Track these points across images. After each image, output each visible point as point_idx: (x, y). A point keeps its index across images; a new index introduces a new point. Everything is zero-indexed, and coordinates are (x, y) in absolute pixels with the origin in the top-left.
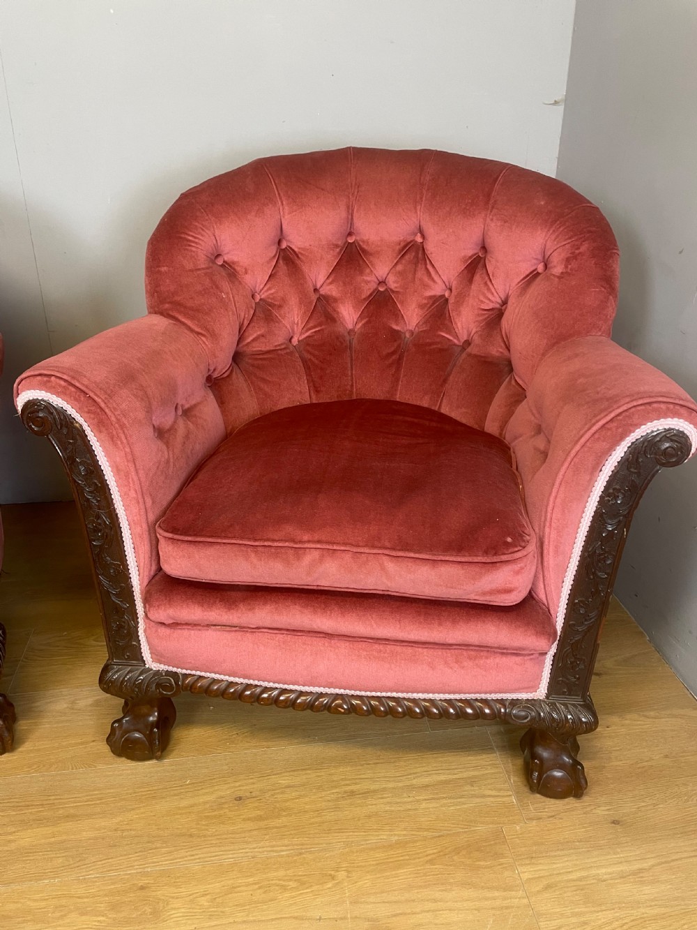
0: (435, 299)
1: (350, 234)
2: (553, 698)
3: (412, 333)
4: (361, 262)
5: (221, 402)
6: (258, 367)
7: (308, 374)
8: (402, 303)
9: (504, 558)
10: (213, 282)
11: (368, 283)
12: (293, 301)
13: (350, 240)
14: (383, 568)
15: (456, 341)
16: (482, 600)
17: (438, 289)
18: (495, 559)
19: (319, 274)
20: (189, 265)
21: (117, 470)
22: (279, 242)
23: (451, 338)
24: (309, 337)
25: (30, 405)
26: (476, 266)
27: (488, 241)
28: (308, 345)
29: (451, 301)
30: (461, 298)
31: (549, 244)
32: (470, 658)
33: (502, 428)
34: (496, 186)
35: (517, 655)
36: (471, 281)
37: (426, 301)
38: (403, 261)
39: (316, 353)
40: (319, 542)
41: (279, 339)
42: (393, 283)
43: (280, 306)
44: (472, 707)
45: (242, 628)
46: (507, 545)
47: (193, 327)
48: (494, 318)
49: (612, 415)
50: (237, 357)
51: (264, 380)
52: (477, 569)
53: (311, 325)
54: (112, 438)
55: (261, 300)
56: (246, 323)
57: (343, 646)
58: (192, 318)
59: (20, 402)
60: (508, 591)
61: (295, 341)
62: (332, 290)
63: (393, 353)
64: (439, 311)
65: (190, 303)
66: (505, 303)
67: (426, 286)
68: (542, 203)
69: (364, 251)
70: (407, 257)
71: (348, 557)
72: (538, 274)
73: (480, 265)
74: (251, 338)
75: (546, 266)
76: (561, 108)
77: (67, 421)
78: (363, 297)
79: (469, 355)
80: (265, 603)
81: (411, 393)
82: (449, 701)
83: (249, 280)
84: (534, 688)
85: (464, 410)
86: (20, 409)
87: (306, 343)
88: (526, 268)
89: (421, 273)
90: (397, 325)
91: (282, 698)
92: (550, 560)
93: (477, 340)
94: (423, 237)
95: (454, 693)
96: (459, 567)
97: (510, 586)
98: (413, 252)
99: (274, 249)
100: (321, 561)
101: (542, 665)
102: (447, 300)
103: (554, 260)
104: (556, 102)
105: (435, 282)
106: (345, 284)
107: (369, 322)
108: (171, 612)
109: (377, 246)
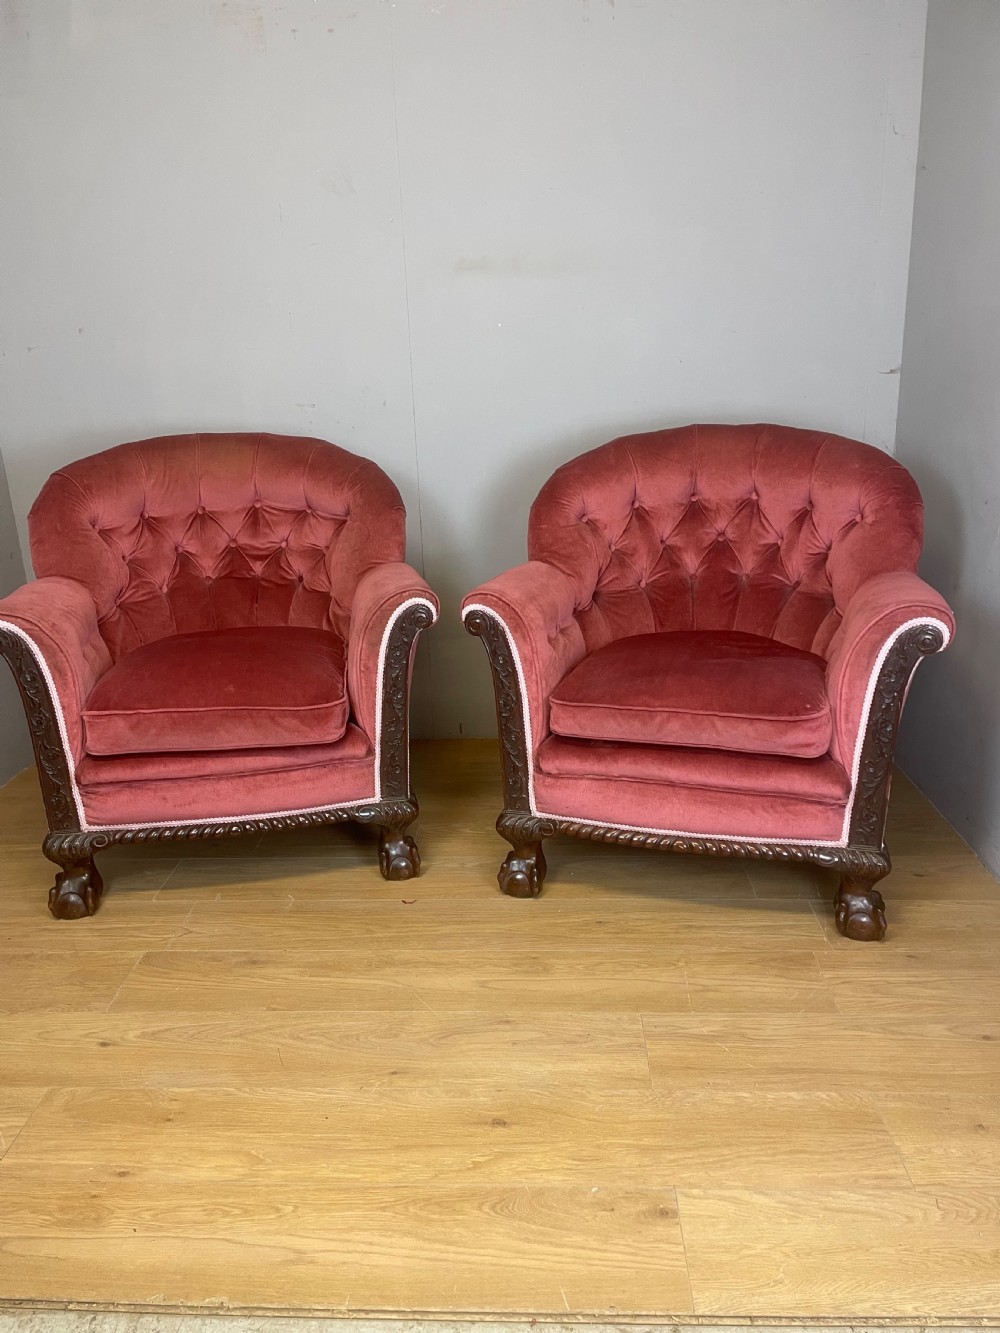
0: (768, 547)
1: (693, 495)
2: (854, 845)
3: (748, 576)
4: (703, 517)
5: (584, 629)
6: (612, 603)
7: (654, 611)
8: (739, 550)
9: (804, 717)
10: (580, 535)
11: (708, 534)
12: (643, 550)
13: (694, 499)
14: (714, 726)
15: (787, 582)
16: (788, 752)
17: (771, 539)
18: (797, 718)
19: (665, 529)
20: (562, 523)
21: (524, 659)
22: (633, 502)
23: (780, 578)
24: (655, 580)
25: (472, 614)
26: (803, 517)
27: (813, 498)
28: (654, 586)
29: (783, 548)
30: (791, 545)
31: (862, 498)
32: (782, 805)
33: (824, 651)
34: (819, 455)
35: (820, 803)
36: (799, 530)
37: (760, 549)
38: (740, 516)
39: (662, 593)
40: (667, 707)
41: (630, 582)
42: (730, 535)
43: (632, 555)
44: (786, 851)
45: (610, 778)
46: (806, 709)
47: (565, 570)
48: (820, 561)
49: (882, 615)
50: (596, 595)
51: (617, 614)
52: (783, 726)
53: (658, 570)
54: (524, 637)
55: (616, 549)
56: (604, 568)
57: (686, 792)
58: (564, 563)
59: (465, 613)
60: (808, 745)
61: (643, 584)
62: (676, 541)
63: (731, 593)
64: (772, 557)
65: (563, 552)
66: (829, 548)
67: (759, 535)
68: (857, 466)
69: (706, 508)
70: (743, 512)
71: (688, 717)
72: (857, 523)
73: (808, 517)
74: (606, 582)
75: (862, 516)
76: (898, 376)
77: (495, 625)
78: (705, 545)
79: (799, 593)
80: (626, 757)
81: (747, 624)
82: (768, 846)
83: (607, 533)
84: (837, 837)
85: (794, 638)
86: (464, 616)
87: (652, 585)
88: (845, 518)
89: (755, 525)
90: (734, 569)
91: (635, 839)
92: (843, 725)
93: (805, 580)
95: (773, 837)
96: (770, 724)
97: (810, 741)
98: (749, 508)
99: (628, 509)
100: (668, 720)
101: (842, 816)
102: (779, 547)
103: (867, 511)
104: (892, 371)
105: (768, 532)
106: (688, 536)
107: (709, 567)
108: (557, 763)
109: (717, 504)
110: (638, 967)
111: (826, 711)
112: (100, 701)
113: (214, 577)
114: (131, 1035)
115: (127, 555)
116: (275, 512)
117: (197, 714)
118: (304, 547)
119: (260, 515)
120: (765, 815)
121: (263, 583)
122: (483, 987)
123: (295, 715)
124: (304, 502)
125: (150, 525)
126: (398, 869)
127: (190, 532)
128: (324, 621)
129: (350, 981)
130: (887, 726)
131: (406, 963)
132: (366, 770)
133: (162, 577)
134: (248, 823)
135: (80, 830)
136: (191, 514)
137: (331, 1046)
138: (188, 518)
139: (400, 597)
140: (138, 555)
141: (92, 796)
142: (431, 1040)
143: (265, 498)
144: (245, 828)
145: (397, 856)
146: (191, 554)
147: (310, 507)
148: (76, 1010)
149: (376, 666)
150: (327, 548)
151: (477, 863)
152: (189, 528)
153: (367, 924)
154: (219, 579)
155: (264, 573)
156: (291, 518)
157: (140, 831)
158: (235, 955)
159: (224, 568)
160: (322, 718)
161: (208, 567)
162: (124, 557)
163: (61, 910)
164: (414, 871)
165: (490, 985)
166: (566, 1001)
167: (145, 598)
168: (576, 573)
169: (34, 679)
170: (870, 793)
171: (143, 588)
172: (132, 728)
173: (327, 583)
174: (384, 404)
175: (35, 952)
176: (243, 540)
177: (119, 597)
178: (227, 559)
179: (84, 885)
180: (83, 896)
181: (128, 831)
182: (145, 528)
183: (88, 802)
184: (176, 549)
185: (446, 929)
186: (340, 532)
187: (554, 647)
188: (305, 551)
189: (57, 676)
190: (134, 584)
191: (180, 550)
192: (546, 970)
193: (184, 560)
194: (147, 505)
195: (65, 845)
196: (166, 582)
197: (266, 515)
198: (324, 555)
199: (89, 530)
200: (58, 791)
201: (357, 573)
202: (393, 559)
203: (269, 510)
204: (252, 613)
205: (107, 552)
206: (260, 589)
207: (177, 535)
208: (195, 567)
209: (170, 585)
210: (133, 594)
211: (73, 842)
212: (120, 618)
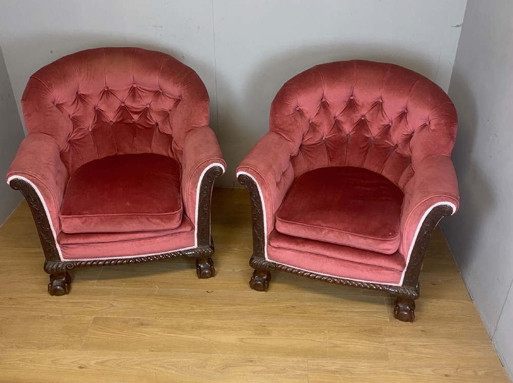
0: (385, 126)
1: (352, 96)
2: (404, 286)
3: (374, 137)
4: (355, 108)
5: (294, 166)
6: (309, 151)
7: (328, 153)
8: (371, 126)
9: (388, 239)
10: (295, 119)
11: (357, 117)
12: (325, 123)
13: (352, 98)
14: (348, 238)
15: (392, 145)
16: (380, 251)
17: (387, 122)
18: (385, 239)
19: (337, 112)
21: (265, 198)
22: (322, 99)
23: (390, 143)
24: (330, 137)
25: (241, 176)
26: (403, 115)
27: (408, 107)
28: (329, 141)
29: (392, 128)
30: (396, 127)
31: (430, 116)
32: (375, 270)
33: (404, 186)
34: (413, 88)
35: (391, 270)
36: (400, 122)
37: (380, 127)
38: (373, 110)
39: (333, 145)
40: (328, 227)
41: (318, 139)
42: (368, 117)
43: (319, 126)
44: (375, 286)
45: (301, 252)
46: (389, 235)
47: (286, 138)
48: (409, 137)
49: (428, 198)
50: (301, 147)
51: (310, 157)
52: (379, 241)
53: (332, 132)
54: (265, 189)
55: (312, 122)
57: (333, 261)
58: (286, 135)
59: (238, 174)
60: (389, 250)
61: (324, 139)
62: (341, 118)
63: (364, 147)
64: (386, 131)
65: (286, 129)
66: (413, 133)
67: (381, 120)
68: (430, 100)
69: (356, 103)
70: (375, 108)
71: (337, 233)
72: (426, 125)
73: (405, 116)
74: (306, 139)
75: (429, 124)
76: (460, 29)
77: (252, 182)
78: (355, 122)
79: (396, 152)
80: (309, 245)
81: (371, 165)
82: (367, 283)
83: (308, 116)
84: (398, 282)
85: (392, 175)
86: (237, 177)
88: (421, 123)
89: (380, 115)
90: (368, 134)
91: (311, 276)
92: (405, 241)
93: (400, 146)
94: (382, 100)
95: (370, 281)
96: (372, 240)
97: (390, 248)
98: (378, 106)
99: (320, 103)
100: (328, 233)
101: (401, 275)
102: (390, 126)
103: (432, 123)
104: (458, 26)
105: (385, 119)
106: (347, 117)
107: (356, 133)
108: (278, 244)
109: (362, 103)
110: (308, 333)
111: (398, 236)
112: (67, 210)
113: (114, 121)
114: (92, 363)
115: (71, 114)
116: (144, 91)
117: (113, 217)
118: (158, 109)
119: (136, 92)
120: (367, 273)
121: (138, 126)
122: (241, 341)
123: (158, 217)
124: (158, 87)
125: (80, 98)
126: (205, 274)
127: (101, 101)
128: (169, 151)
129: (185, 336)
130: (424, 243)
131: (208, 327)
132: (190, 236)
133: (89, 123)
134: (137, 258)
135: (60, 261)
136: (102, 91)
137: (177, 371)
138: (101, 93)
139: (208, 162)
140: (76, 114)
141: (65, 248)
142: (219, 370)
143: (139, 83)
144: (136, 261)
145: (204, 269)
146: (102, 110)
147: (161, 89)
148: (67, 349)
150: (170, 111)
151: (239, 270)
152: (101, 98)
153: (191, 304)
154: (116, 123)
155: (138, 120)
156: (152, 94)
157: (88, 262)
158: (133, 320)
159: (119, 117)
160: (170, 219)
161: (111, 116)
162: (69, 116)
163: (53, 292)
164: (212, 274)
165: (244, 341)
166: (277, 351)
167: (79, 138)
168: (292, 139)
169: (35, 200)
170: (414, 267)
171: (80, 132)
172: (83, 223)
173: (170, 129)
174: (199, 28)
175: (45, 315)
176: (129, 103)
177: (69, 136)
178: (119, 114)
179: (64, 283)
180: (64, 287)
181: (83, 262)
182: (79, 100)
183: (64, 250)
185: (226, 309)
186: (177, 105)
187: (279, 188)
188: (159, 112)
189: (46, 198)
190: (75, 130)
191: (97, 108)
192: (269, 333)
193: (99, 113)
194: (79, 88)
195: (55, 266)
196: (90, 126)
198: (168, 115)
199: (52, 107)
200: (49, 246)
201: (185, 131)
202: (203, 125)
203: (141, 89)
204: (133, 142)
205: (61, 116)
206: (137, 129)
207: (95, 102)
208: (104, 117)
209: (93, 127)
210: (75, 135)
211: (57, 266)
212: (70, 149)
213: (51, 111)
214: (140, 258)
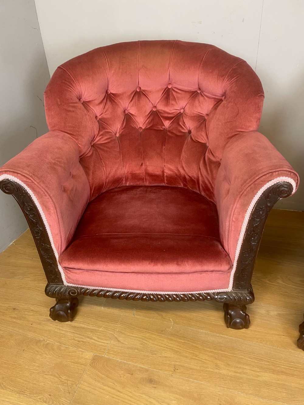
113: (143, 128)
115: (98, 115)
116: (179, 91)
118: (194, 113)
119: (170, 93)
121: (169, 133)
124: (197, 87)
125: (110, 98)
126: (236, 323)
127: (132, 102)
132: (225, 276)
133: (117, 128)
134: (152, 295)
135: (63, 285)
136: (133, 92)
139: (272, 175)
140: (104, 116)
141: (68, 272)
143: (175, 83)
144: (150, 298)
145: (236, 317)
146: (132, 114)
147: (200, 89)
149: (243, 217)
150: (207, 115)
154: (146, 129)
155: (169, 127)
156: (188, 96)
157: (94, 290)
159: (149, 123)
161: (141, 122)
162: (96, 116)
163: (56, 316)
164: (246, 323)
167: (107, 141)
171: (106, 136)
176: (161, 107)
177: (93, 140)
178: (151, 118)
179: (67, 308)
180: (67, 313)
181: (88, 289)
182: (108, 100)
183: (66, 273)
184: (124, 111)
186: (218, 106)
188: (195, 116)
189: (45, 208)
190: (101, 133)
191: (127, 112)
193: (128, 118)
194: (110, 86)
195: (56, 290)
196: (118, 131)
197: (174, 93)
198: (205, 120)
199: (76, 103)
200: (51, 266)
201: (227, 137)
202: (251, 129)
203: (176, 90)
204: (162, 151)
205: (86, 115)
206: (167, 138)
207: (125, 104)
208: (134, 122)
209: (120, 133)
210: (100, 139)
211: (60, 290)
212: (93, 153)
213: (74, 107)
214: (157, 295)
